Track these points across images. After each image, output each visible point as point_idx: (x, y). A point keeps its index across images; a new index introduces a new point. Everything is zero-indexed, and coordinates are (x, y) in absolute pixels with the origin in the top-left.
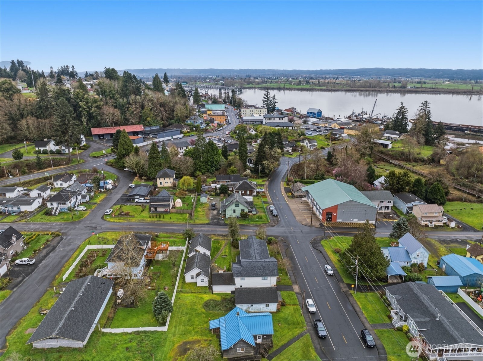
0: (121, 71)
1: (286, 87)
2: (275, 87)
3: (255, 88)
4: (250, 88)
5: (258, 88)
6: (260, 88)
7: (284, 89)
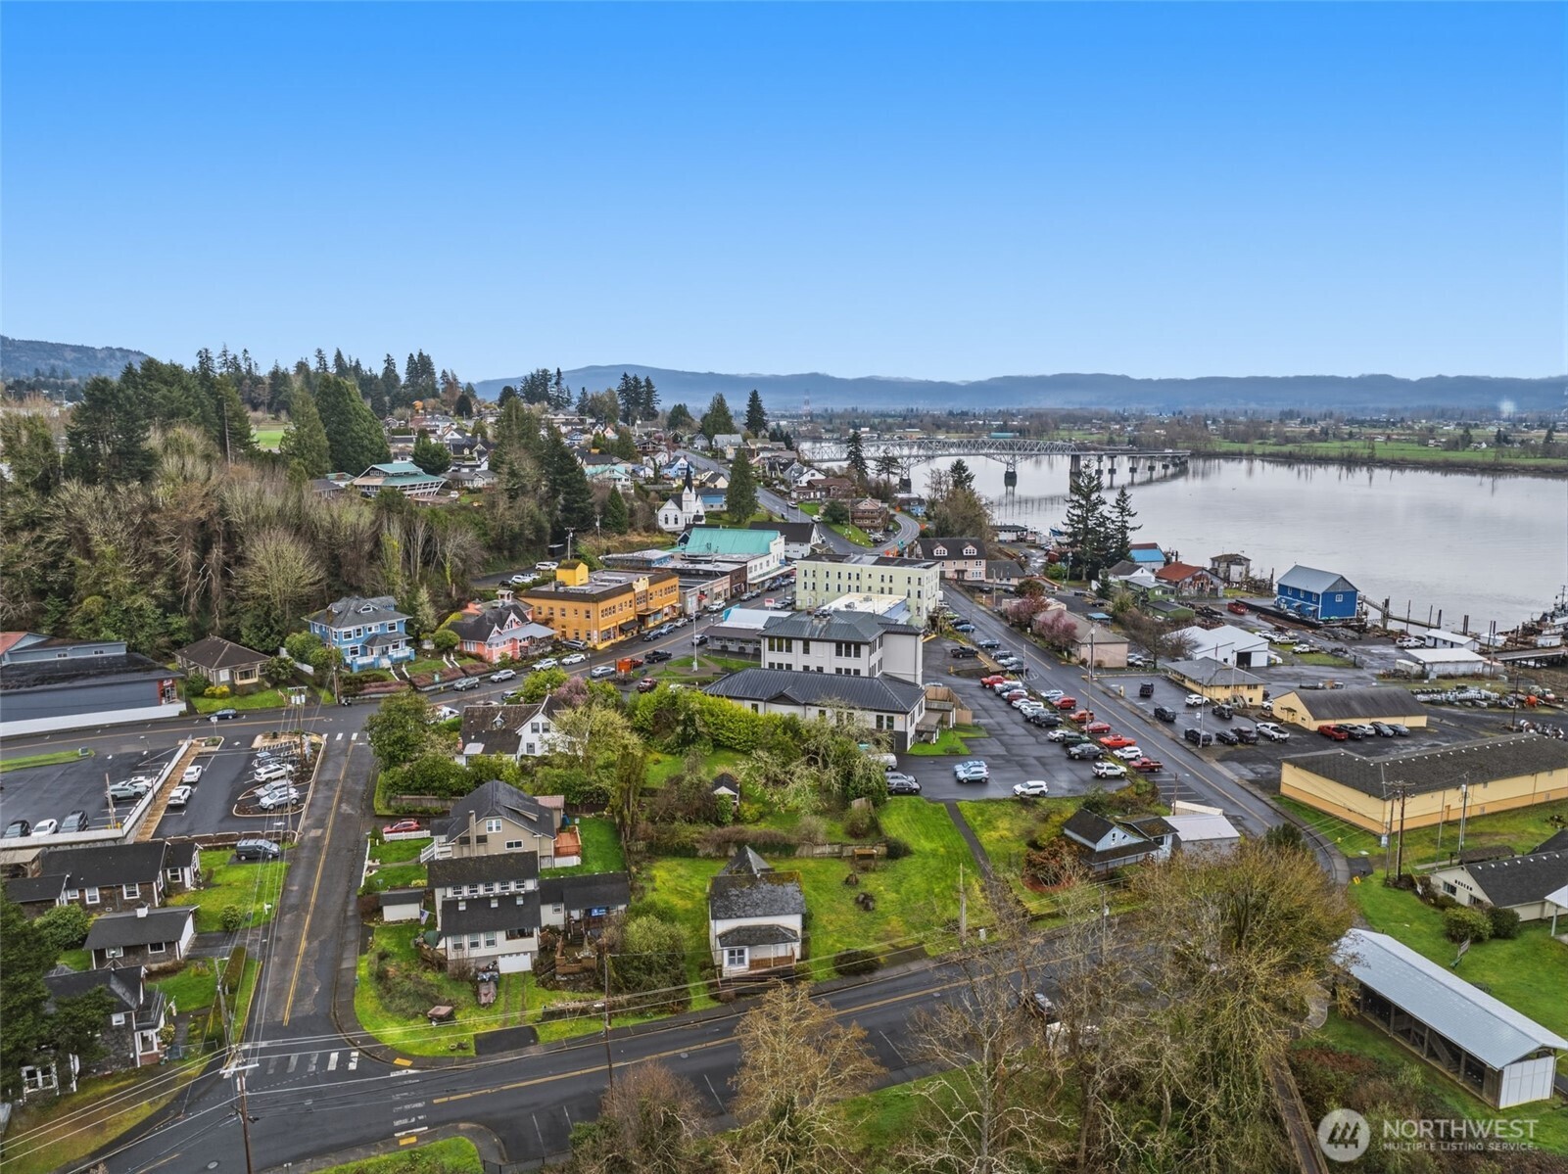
0: (486, 384)
1: (1379, 454)
2: (1333, 454)
3: (1250, 456)
4: (1230, 456)
5: (1264, 457)
6: (1271, 455)
7: (1371, 462)
